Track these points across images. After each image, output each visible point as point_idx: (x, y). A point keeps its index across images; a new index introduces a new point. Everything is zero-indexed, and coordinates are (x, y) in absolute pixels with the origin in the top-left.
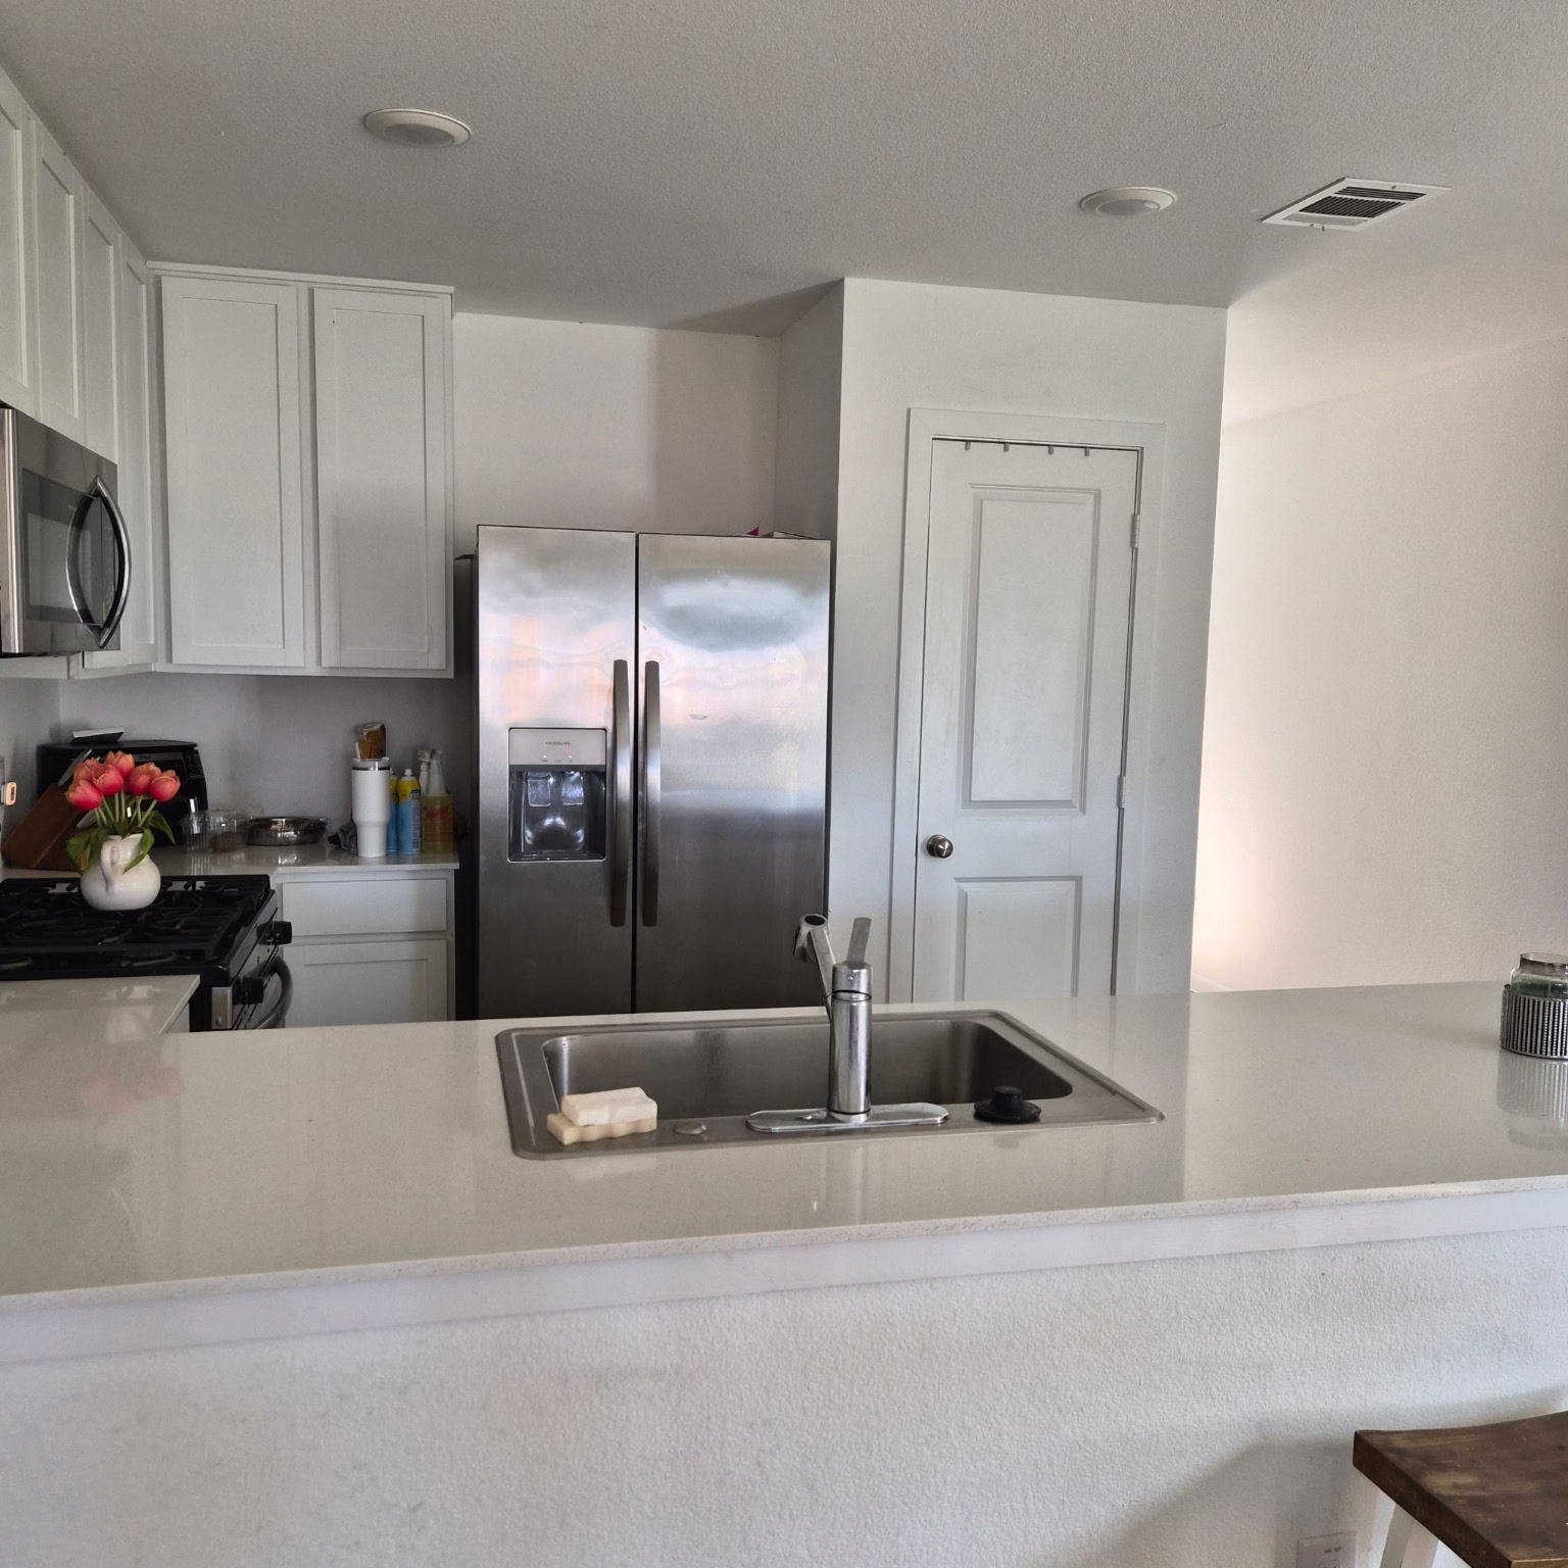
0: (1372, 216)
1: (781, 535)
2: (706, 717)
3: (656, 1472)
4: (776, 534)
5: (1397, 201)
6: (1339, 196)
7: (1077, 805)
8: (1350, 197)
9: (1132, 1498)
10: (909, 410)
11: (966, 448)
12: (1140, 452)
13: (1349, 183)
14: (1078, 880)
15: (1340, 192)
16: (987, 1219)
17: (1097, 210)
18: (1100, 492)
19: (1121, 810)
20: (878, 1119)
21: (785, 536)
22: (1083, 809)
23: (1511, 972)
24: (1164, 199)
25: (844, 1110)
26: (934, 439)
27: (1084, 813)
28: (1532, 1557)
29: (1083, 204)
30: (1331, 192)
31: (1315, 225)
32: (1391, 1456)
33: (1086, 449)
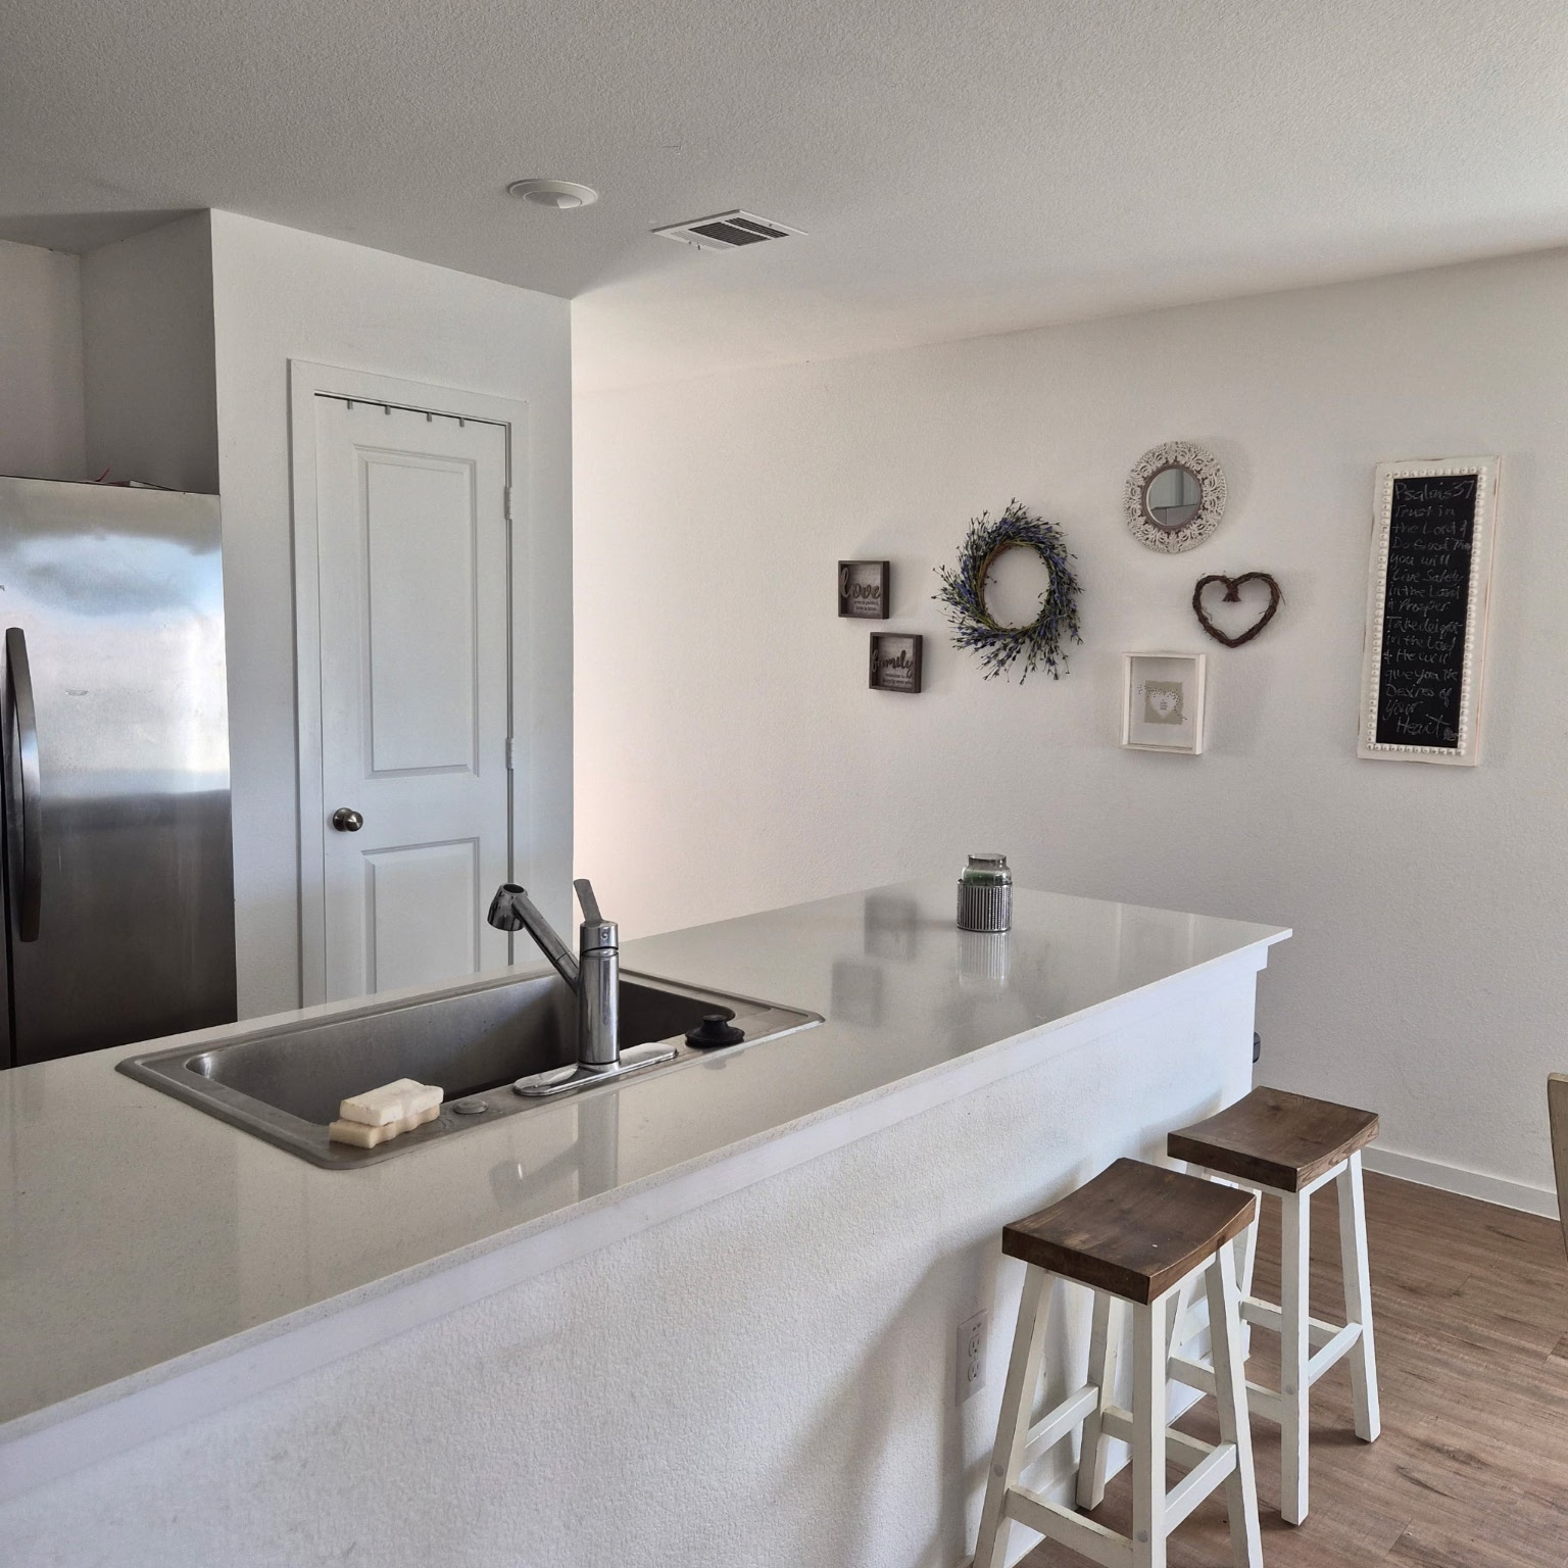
0: (739, 245)
1: (138, 485)
2: (86, 692)
3: (555, 1432)
4: (133, 483)
5: (765, 236)
6: (727, 223)
7: (471, 766)
8: (737, 227)
9: (870, 1330)
10: (289, 362)
11: (349, 408)
12: (508, 427)
13: (744, 215)
14: (476, 841)
15: (731, 221)
16: (802, 1119)
17: (524, 197)
18: (475, 464)
19: (510, 771)
20: (629, 1064)
21: (142, 485)
22: (476, 771)
23: (963, 870)
24: (589, 196)
25: (597, 1061)
26: (316, 394)
27: (478, 776)
28: (1157, 1271)
29: (512, 188)
30: (722, 220)
31: (693, 243)
32: (1036, 1235)
33: (461, 420)
